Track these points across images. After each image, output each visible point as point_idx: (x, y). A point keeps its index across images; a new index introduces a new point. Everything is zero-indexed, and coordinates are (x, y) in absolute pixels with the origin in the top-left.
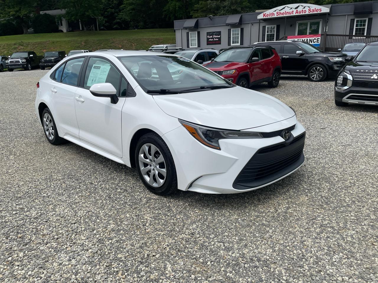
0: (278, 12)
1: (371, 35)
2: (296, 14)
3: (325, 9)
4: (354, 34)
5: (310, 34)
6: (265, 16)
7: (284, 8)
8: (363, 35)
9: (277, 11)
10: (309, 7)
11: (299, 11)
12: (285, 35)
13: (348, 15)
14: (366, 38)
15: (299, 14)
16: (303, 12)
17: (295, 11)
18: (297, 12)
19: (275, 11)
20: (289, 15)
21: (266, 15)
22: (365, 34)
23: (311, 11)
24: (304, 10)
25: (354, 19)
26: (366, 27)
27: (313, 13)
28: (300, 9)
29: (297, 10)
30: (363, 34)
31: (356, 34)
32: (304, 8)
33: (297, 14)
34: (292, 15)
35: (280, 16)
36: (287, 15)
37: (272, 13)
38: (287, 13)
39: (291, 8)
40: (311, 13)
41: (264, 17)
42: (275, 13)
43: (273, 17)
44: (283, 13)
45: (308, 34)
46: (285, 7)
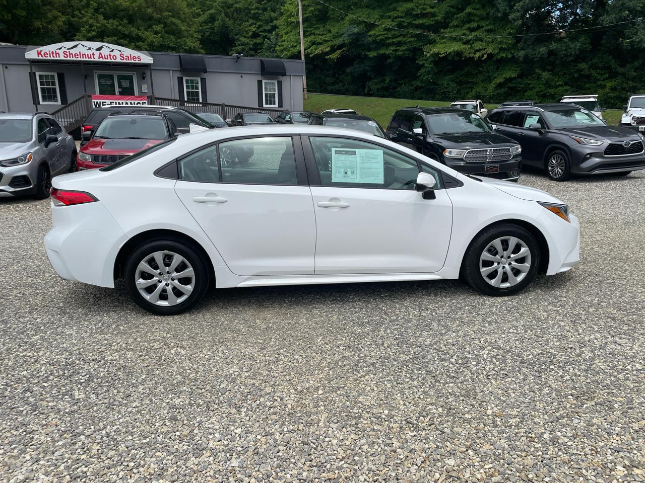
0: (67, 52)
1: (208, 102)
2: (99, 58)
3: (146, 58)
4: (186, 99)
5: (121, 93)
6: (40, 56)
7: (76, 46)
8: (197, 101)
9: (63, 49)
10: (120, 51)
11: (105, 55)
12: (86, 92)
13: (172, 70)
14: (203, 106)
15: (104, 60)
16: (112, 57)
17: (97, 54)
18: (100, 56)
19: (60, 49)
20: (87, 59)
21: (42, 53)
22: (201, 101)
23: (125, 58)
24: (112, 54)
25: (182, 78)
26: (200, 90)
27: (128, 61)
28: (105, 52)
29: (100, 54)
30: (198, 99)
31: (188, 98)
32: (112, 51)
33: (101, 60)
34: (92, 59)
35: (71, 59)
36: (84, 59)
37: (54, 52)
38: (83, 54)
39: (90, 49)
40: (125, 61)
41: (38, 56)
42: (61, 52)
43: (58, 58)
44: (76, 55)
45: (117, 93)
46: (78, 45)
